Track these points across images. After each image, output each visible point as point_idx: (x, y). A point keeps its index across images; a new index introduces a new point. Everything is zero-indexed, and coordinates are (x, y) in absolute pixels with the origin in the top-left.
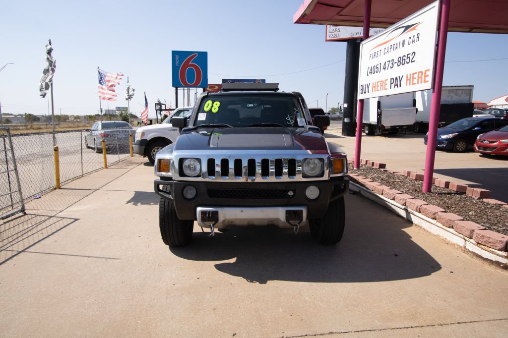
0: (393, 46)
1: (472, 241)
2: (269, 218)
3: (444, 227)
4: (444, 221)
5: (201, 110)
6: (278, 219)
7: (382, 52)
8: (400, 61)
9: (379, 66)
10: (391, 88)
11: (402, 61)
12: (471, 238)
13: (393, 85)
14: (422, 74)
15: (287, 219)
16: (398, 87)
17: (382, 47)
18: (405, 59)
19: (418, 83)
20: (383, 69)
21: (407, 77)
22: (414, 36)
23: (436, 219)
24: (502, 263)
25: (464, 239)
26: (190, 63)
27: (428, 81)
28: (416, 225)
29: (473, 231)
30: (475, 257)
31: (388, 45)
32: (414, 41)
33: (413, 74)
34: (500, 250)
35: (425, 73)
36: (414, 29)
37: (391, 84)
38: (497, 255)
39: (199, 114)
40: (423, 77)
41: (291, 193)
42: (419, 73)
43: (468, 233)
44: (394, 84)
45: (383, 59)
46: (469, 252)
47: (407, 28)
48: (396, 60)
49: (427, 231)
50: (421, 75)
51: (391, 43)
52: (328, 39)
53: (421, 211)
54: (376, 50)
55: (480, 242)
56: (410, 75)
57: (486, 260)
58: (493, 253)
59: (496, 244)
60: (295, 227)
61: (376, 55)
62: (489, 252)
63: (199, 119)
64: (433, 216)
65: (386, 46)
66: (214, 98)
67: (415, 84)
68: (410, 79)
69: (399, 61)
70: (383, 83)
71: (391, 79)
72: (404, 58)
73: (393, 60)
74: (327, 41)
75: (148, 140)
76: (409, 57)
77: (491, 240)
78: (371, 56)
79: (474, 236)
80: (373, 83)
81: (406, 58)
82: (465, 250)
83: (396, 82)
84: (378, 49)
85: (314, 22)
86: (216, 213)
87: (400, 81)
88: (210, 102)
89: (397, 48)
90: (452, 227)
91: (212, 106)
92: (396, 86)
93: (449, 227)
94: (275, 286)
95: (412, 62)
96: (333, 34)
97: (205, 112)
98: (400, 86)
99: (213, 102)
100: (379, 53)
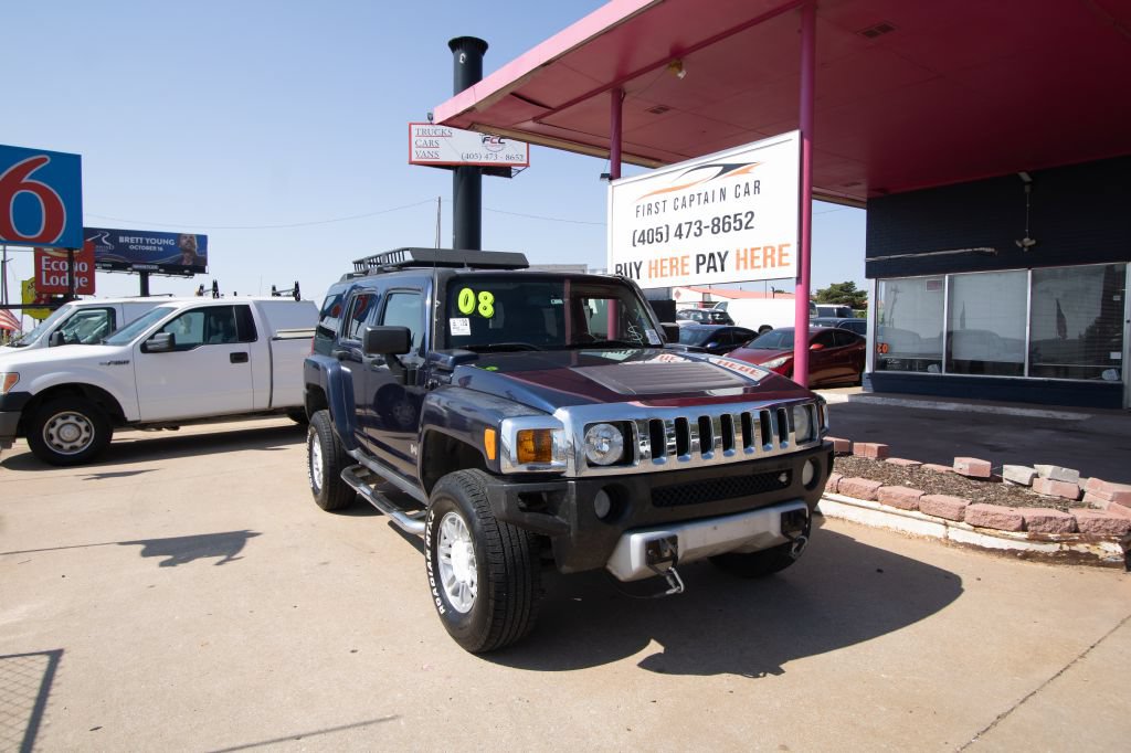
0: (696, 197)
1: (963, 524)
2: (756, 533)
3: (900, 511)
4: (899, 501)
5: (453, 311)
6: (767, 534)
7: (669, 205)
8: (717, 225)
9: (664, 231)
10: (698, 272)
11: (720, 225)
12: (960, 519)
13: (703, 268)
14: (773, 251)
15: (784, 531)
16: (716, 270)
17: (670, 196)
18: (729, 223)
19: (765, 266)
20: (676, 235)
21: (738, 254)
22: (747, 184)
23: (876, 500)
24: (1019, 551)
25: (946, 525)
26: (25, 180)
27: (787, 264)
28: (831, 517)
29: (964, 508)
30: (970, 550)
31: (687, 193)
32: (747, 192)
33: (753, 250)
34: (1017, 530)
35: (780, 250)
36: (746, 171)
37: (698, 264)
38: (1012, 539)
39: (452, 321)
40: (776, 256)
41: (783, 478)
42: (765, 249)
43: (954, 513)
44: (706, 265)
45: (671, 218)
46: (956, 544)
47: (727, 168)
48: (707, 222)
49: (859, 524)
50: (772, 255)
51: (694, 190)
52: (414, 159)
53: (842, 490)
54: (652, 200)
55: (982, 524)
56: (746, 250)
57: (992, 550)
58: (1005, 537)
59: (1010, 522)
60: (795, 546)
61: (654, 209)
62: (997, 537)
63: (454, 332)
64: (872, 496)
65: (680, 194)
66: (477, 284)
67: (759, 267)
68: (747, 258)
69: (714, 225)
70: (676, 265)
71: (698, 256)
72: (727, 220)
73: (700, 222)
74: (411, 163)
75: (34, 393)
76: (741, 221)
77: (999, 518)
78: (640, 209)
79: (968, 516)
80: (650, 262)
81: (732, 220)
82: (947, 541)
83: (712, 261)
84: (660, 198)
85: (477, 126)
86: (674, 540)
87: (722, 261)
88: (466, 293)
89: (706, 200)
90: (918, 509)
91: (478, 303)
92: (712, 270)
93: (912, 509)
94: (804, 672)
95: (746, 228)
96: (426, 150)
97: (463, 316)
98: (723, 269)
99: (476, 294)
100: (661, 206)
